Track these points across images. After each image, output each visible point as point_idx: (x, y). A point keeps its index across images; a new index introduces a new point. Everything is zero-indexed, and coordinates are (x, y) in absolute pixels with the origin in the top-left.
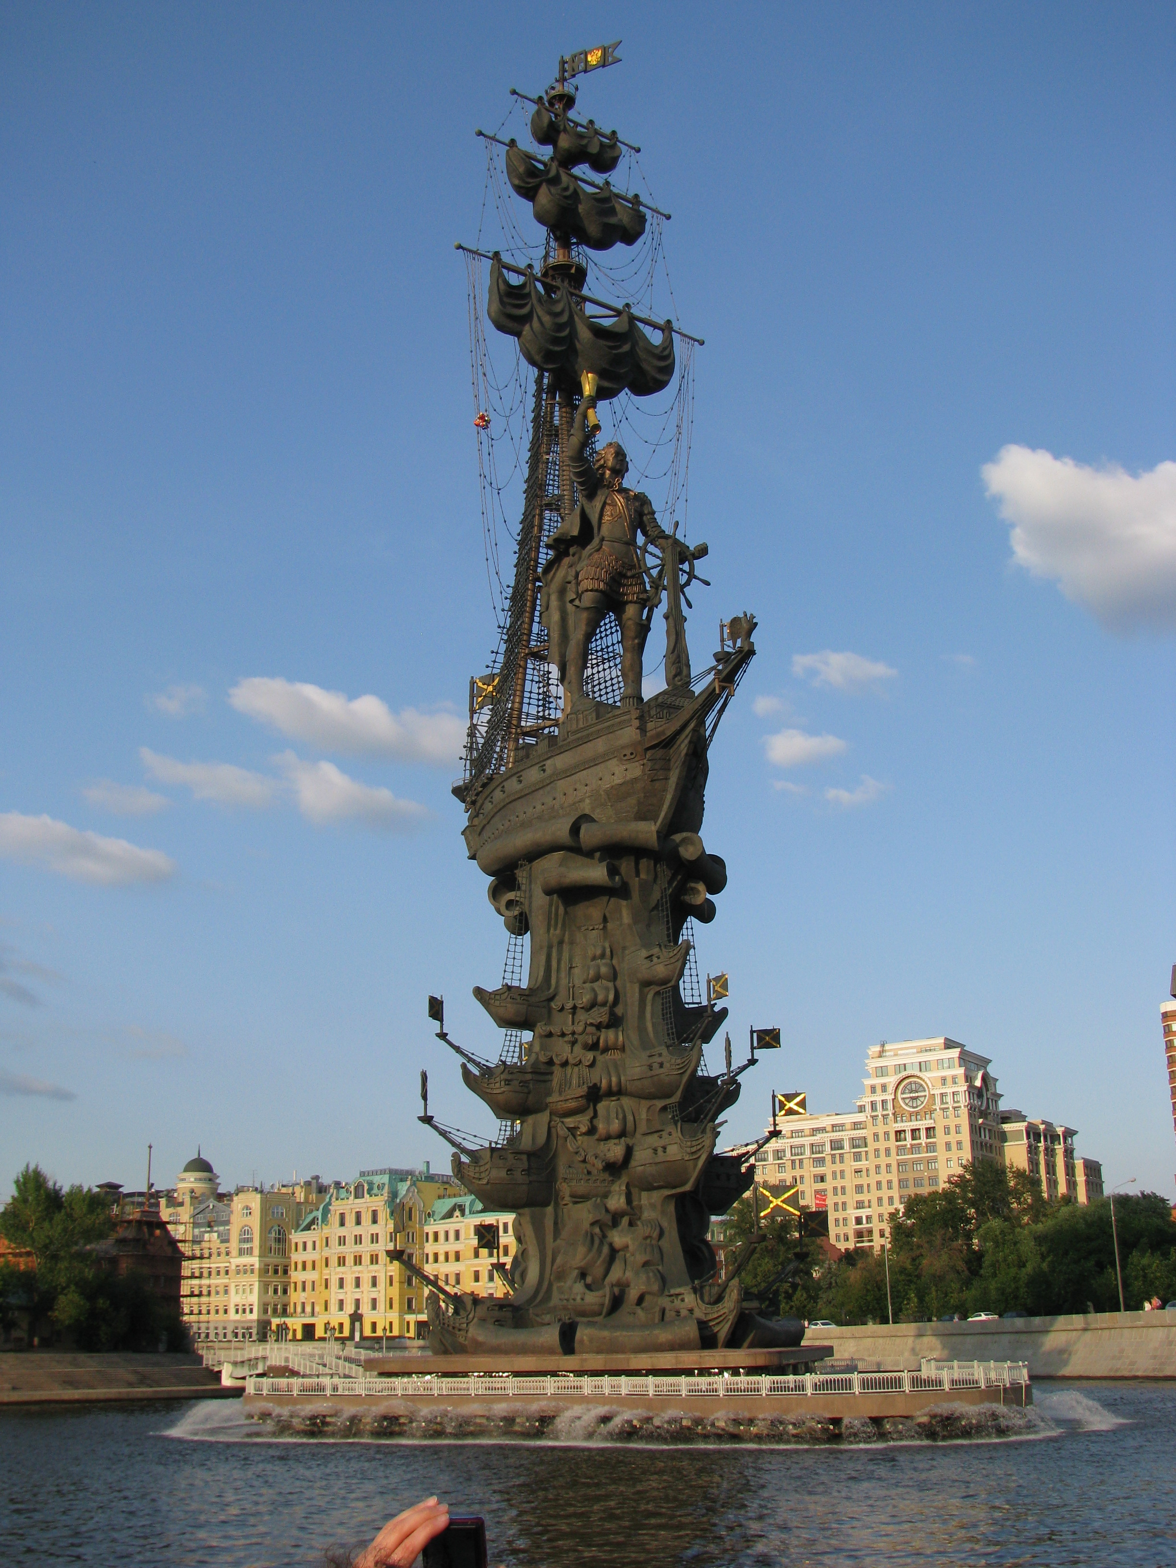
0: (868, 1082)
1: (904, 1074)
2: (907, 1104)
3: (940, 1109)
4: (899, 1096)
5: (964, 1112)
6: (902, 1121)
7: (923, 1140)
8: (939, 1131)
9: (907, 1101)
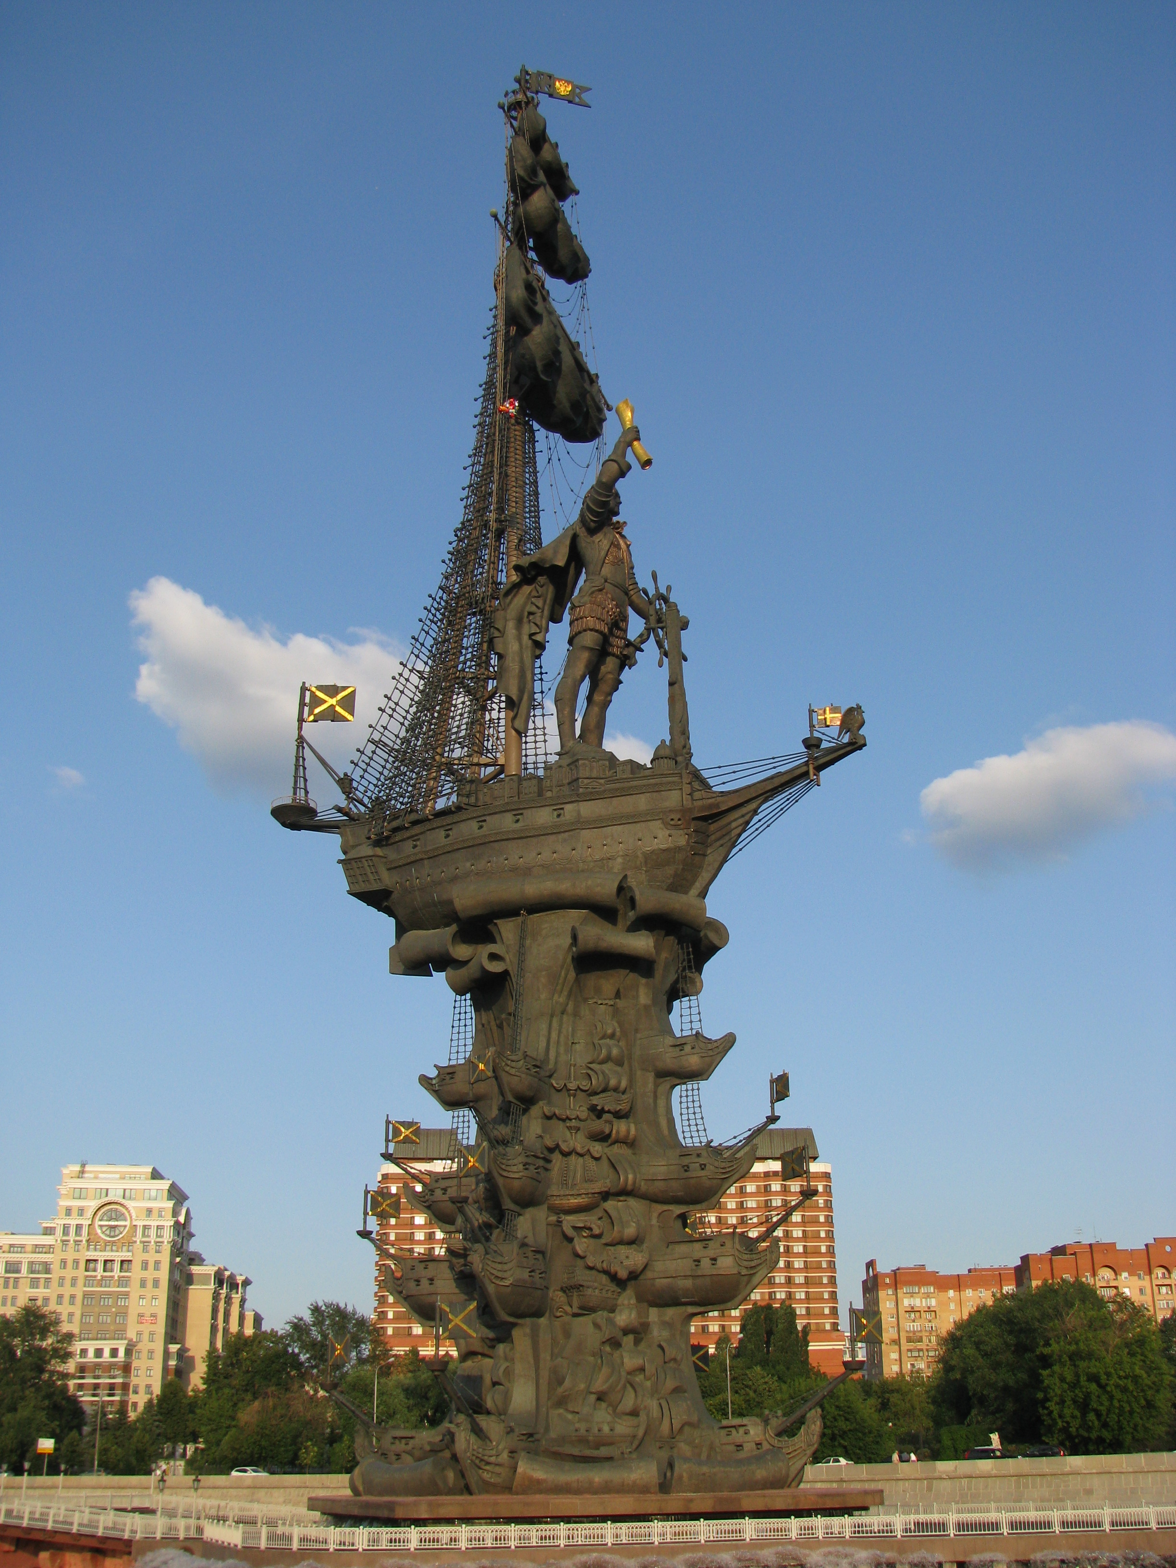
0: (64, 1203)
1: (105, 1200)
2: (103, 1233)
3: (141, 1242)
4: (97, 1223)
5: (167, 1249)
6: (95, 1250)
7: (116, 1273)
8: (136, 1266)
9: (104, 1229)
